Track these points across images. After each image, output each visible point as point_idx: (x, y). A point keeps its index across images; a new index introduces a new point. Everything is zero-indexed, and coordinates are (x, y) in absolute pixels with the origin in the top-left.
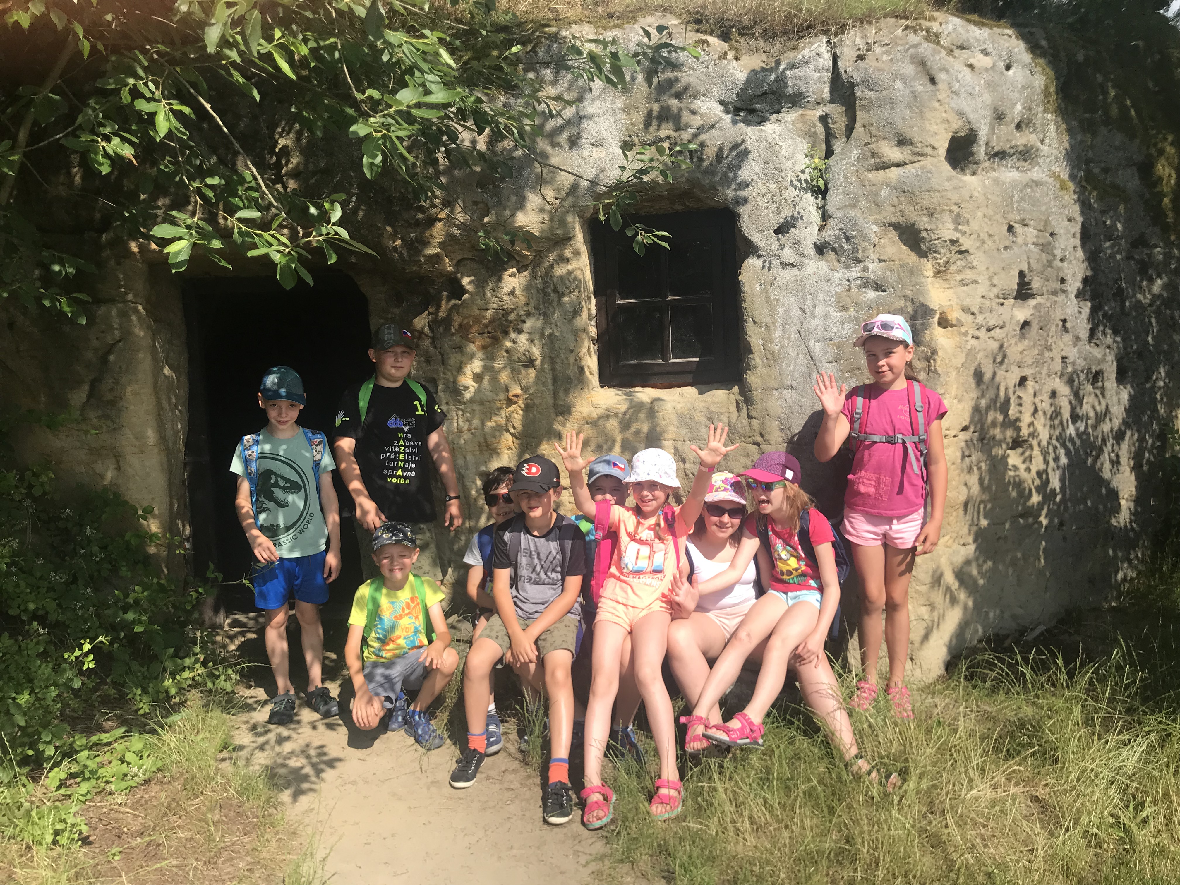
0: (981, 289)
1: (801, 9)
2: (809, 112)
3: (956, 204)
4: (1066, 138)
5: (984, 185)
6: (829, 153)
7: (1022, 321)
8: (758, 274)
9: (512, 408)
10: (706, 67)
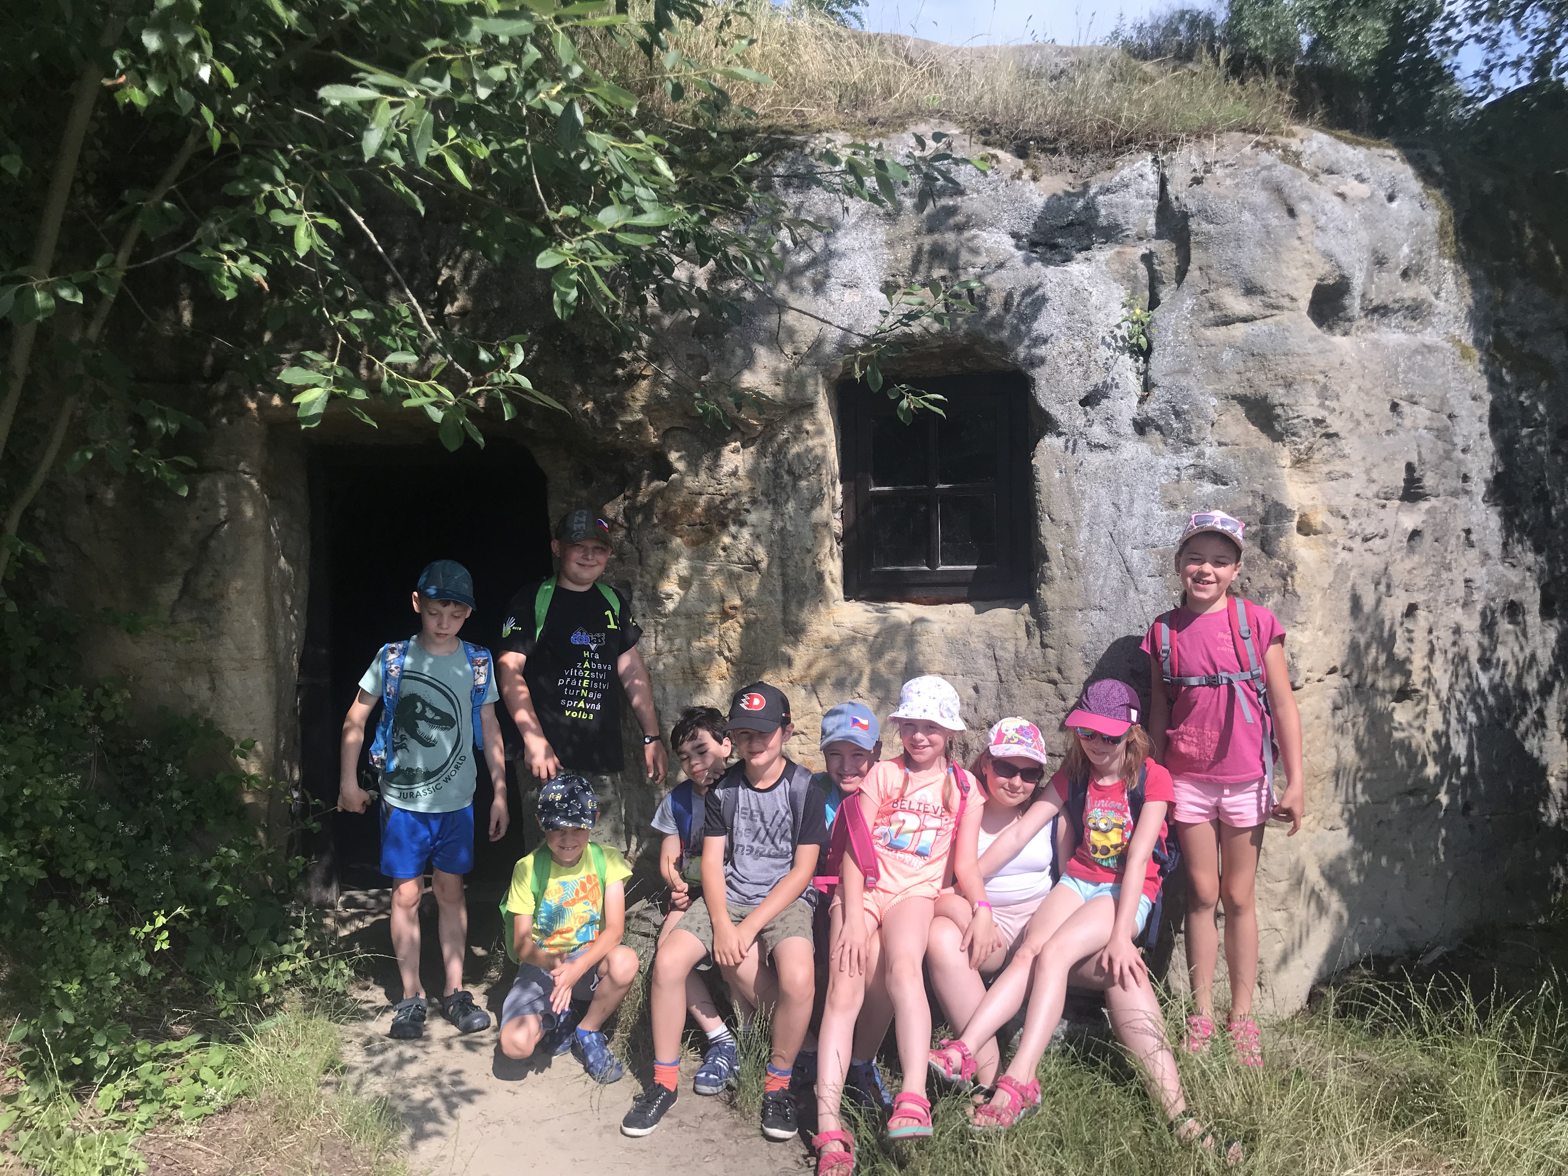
0: (1356, 485)
1: (1120, 118)
2: (1128, 250)
3: (1322, 372)
4: (1467, 291)
5: (1359, 349)
6: (1154, 303)
7: (1410, 529)
8: (1057, 457)
9: (727, 624)
10: (995, 189)
